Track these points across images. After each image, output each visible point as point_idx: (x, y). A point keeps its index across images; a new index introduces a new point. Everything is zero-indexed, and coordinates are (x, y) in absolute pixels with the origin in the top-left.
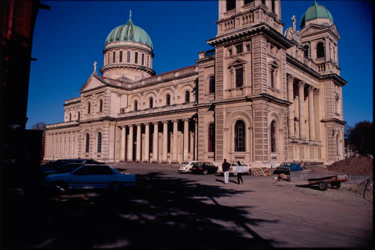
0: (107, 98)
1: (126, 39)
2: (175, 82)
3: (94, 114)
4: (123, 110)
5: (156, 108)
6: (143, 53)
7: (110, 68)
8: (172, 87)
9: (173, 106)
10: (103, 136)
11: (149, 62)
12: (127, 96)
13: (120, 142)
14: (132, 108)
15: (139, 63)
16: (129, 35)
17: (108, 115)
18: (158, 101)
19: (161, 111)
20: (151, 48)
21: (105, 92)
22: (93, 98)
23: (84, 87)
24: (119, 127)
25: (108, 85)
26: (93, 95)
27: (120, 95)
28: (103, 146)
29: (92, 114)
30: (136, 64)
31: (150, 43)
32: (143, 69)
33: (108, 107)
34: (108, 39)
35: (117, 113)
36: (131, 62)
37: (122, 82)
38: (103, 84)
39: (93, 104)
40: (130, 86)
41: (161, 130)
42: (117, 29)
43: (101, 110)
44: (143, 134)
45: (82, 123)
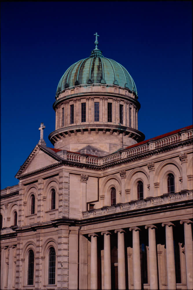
0: (64, 185)
1: (90, 82)
2: (181, 150)
3: (42, 214)
4: (91, 206)
5: (150, 199)
6: (122, 103)
7: (66, 133)
8: (177, 160)
9: (180, 193)
10: (58, 253)
11: (132, 118)
12: (97, 179)
13: (87, 263)
14: (107, 202)
15: (115, 121)
16: (95, 75)
17: (66, 216)
18: (152, 186)
19: (159, 204)
20: (134, 94)
21: (60, 175)
22: (39, 187)
23: (24, 167)
24: (86, 236)
25: (64, 163)
26: (40, 181)
27: (85, 179)
28: (58, 272)
29: (38, 215)
30: (109, 123)
31: (133, 85)
32: (122, 130)
33: (66, 200)
34: (61, 84)
35: (81, 211)
36: (100, 120)
37: (87, 156)
38: (57, 162)
39: (39, 198)
40: (101, 163)
41: (161, 239)
42: (76, 66)
43: (53, 207)
44: (129, 249)
45: (21, 231)
